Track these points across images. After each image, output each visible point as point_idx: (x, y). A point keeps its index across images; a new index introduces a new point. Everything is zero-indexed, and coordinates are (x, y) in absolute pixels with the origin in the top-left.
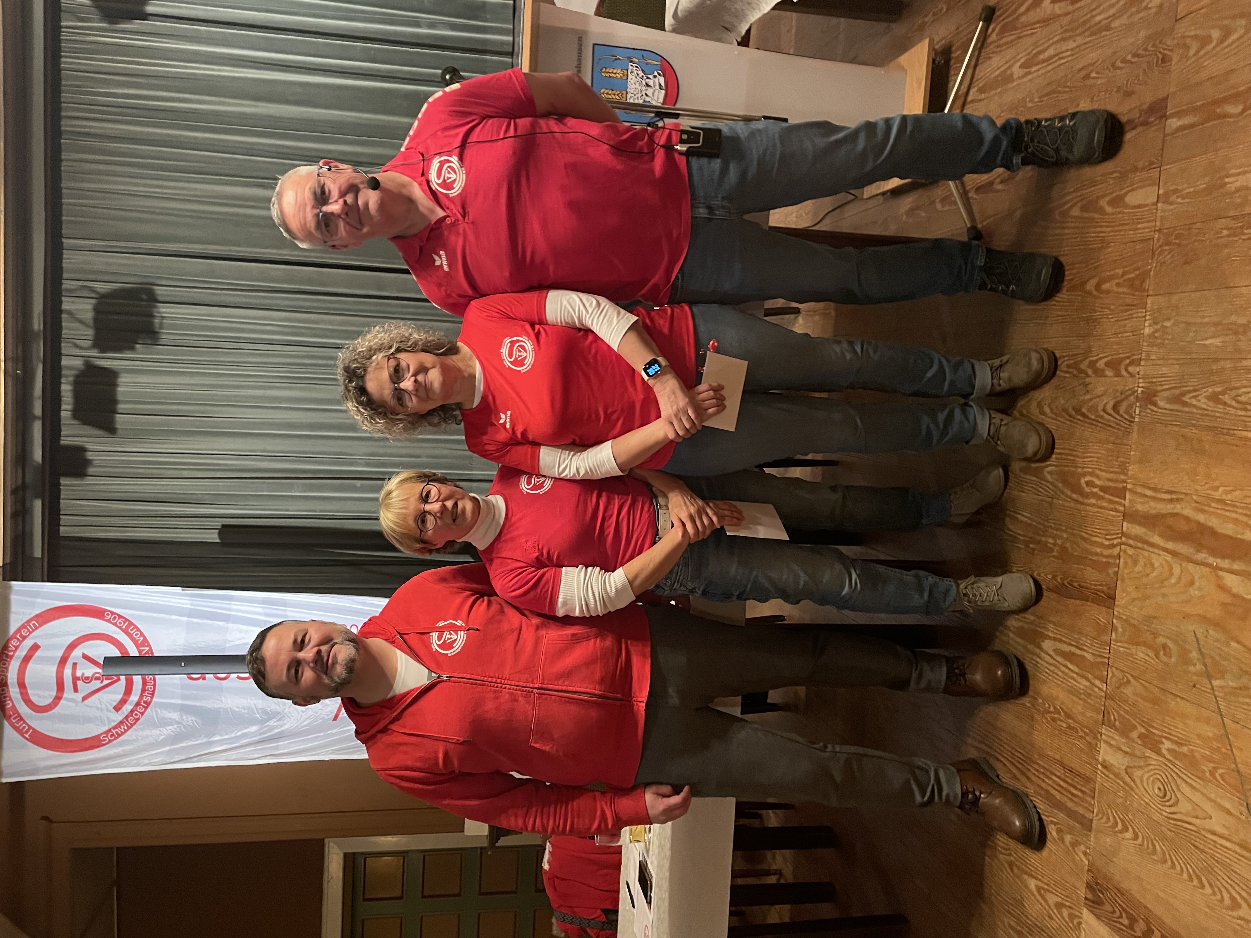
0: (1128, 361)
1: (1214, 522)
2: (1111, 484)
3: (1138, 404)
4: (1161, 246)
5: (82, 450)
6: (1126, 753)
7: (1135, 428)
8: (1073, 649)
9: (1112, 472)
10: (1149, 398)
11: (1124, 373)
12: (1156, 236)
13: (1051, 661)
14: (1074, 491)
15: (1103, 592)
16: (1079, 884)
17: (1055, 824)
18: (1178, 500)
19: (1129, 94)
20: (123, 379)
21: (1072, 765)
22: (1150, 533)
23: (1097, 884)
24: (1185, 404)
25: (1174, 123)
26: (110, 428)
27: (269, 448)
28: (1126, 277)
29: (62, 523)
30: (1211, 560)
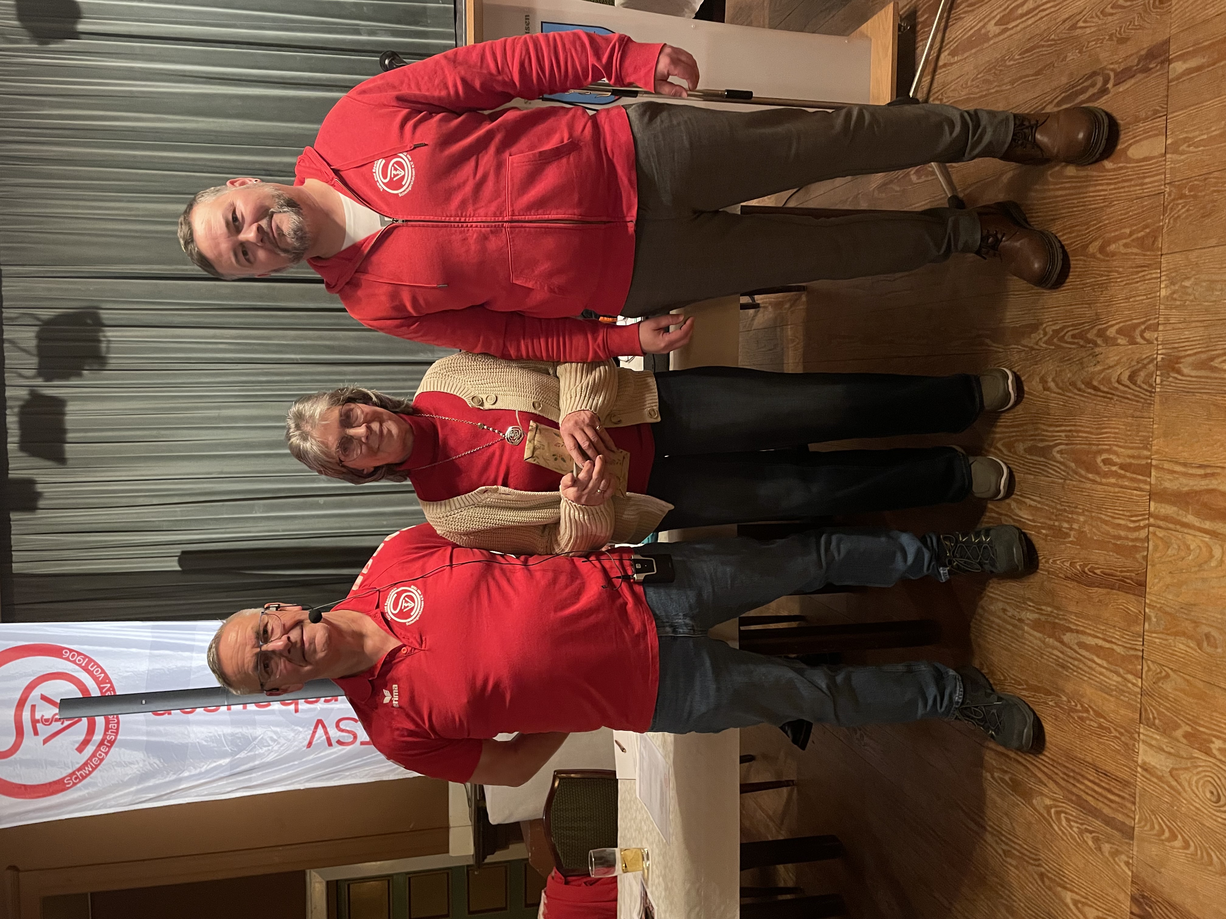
0: (1143, 327)
2: (1133, 461)
3: (1158, 373)
4: (1173, 200)
5: (31, 482)
6: (1170, 753)
7: (1157, 399)
8: (1100, 642)
9: (1132, 448)
10: (1172, 365)
11: (1139, 340)
12: (1167, 190)
13: (1075, 655)
14: (1088, 470)
15: (1132, 579)
16: (1121, 897)
17: (1091, 832)
18: (1213, 475)
19: (1122, 41)
20: (71, 407)
21: (1107, 768)
22: (1183, 513)
23: (1143, 897)
24: (1214, 369)
25: (1178, 67)
26: (60, 459)
27: (226, 469)
28: (1134, 236)
29: (14, 559)
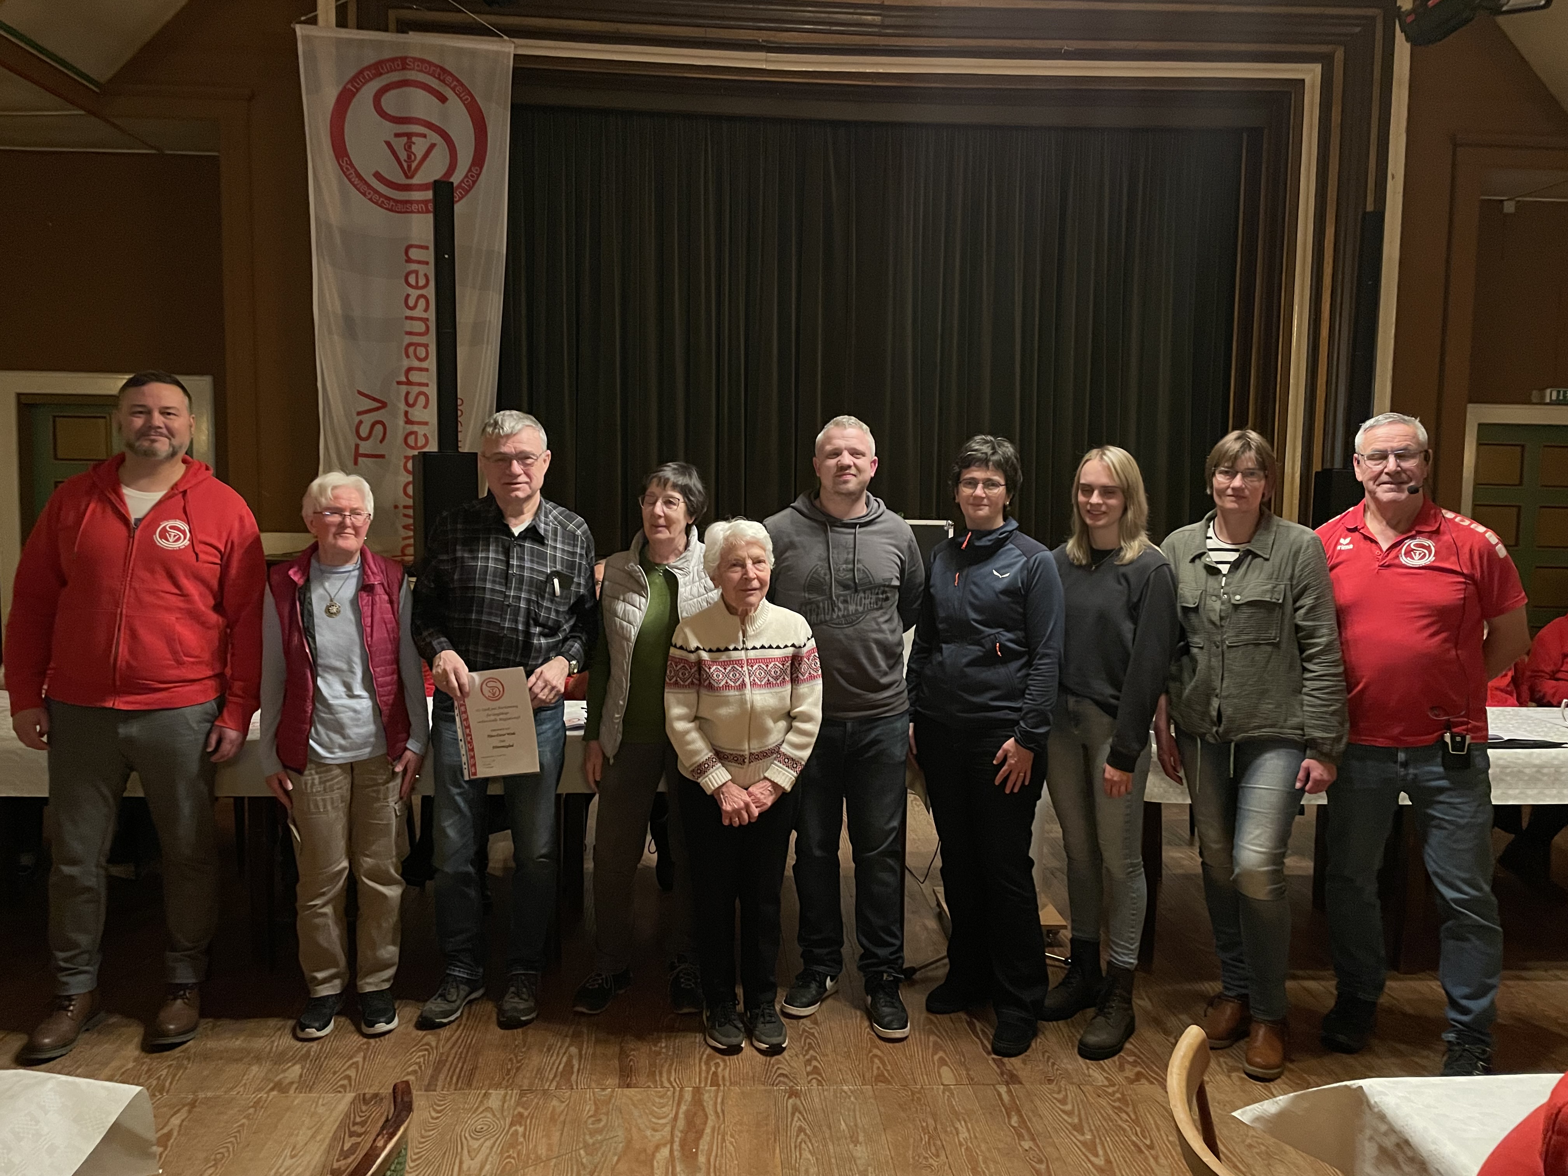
0: (820, 1078)
1: (706, 1138)
2: (720, 1078)
4: (911, 1089)
6: (503, 1106)
7: (769, 1087)
8: (576, 1066)
9: (730, 1077)
10: (793, 1093)
11: (810, 1077)
13: (561, 1055)
15: (630, 1081)
18: (718, 1117)
21: (477, 1075)
22: (687, 1103)
28: (885, 1072)
30: (677, 1140)
